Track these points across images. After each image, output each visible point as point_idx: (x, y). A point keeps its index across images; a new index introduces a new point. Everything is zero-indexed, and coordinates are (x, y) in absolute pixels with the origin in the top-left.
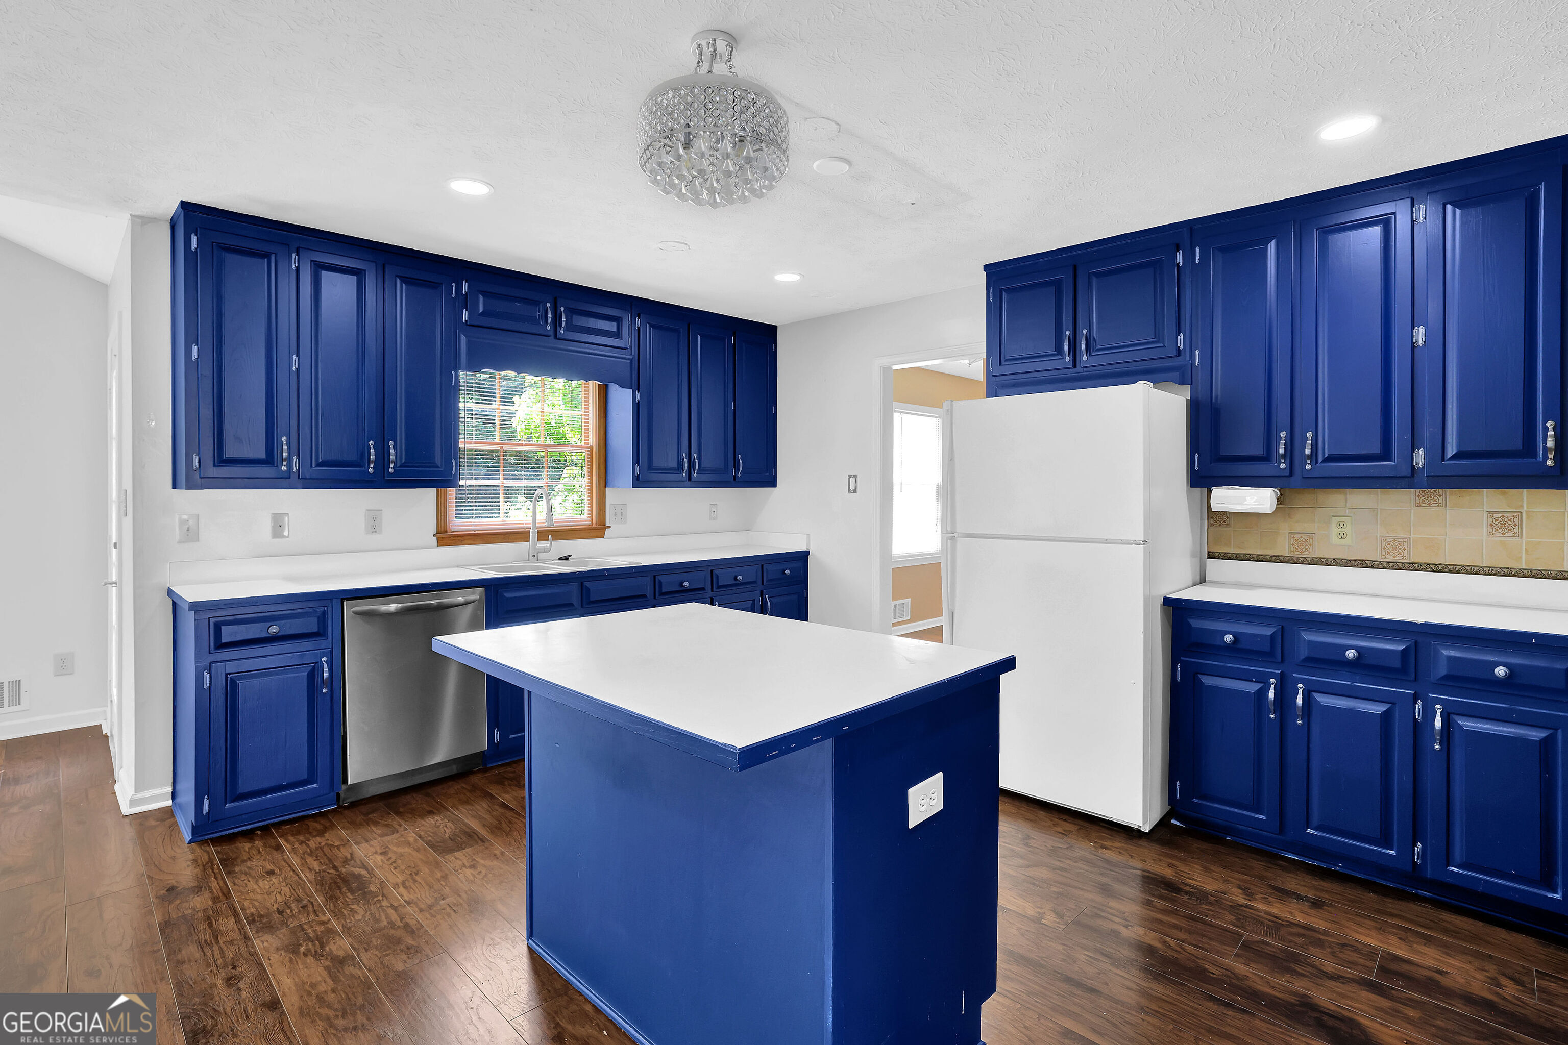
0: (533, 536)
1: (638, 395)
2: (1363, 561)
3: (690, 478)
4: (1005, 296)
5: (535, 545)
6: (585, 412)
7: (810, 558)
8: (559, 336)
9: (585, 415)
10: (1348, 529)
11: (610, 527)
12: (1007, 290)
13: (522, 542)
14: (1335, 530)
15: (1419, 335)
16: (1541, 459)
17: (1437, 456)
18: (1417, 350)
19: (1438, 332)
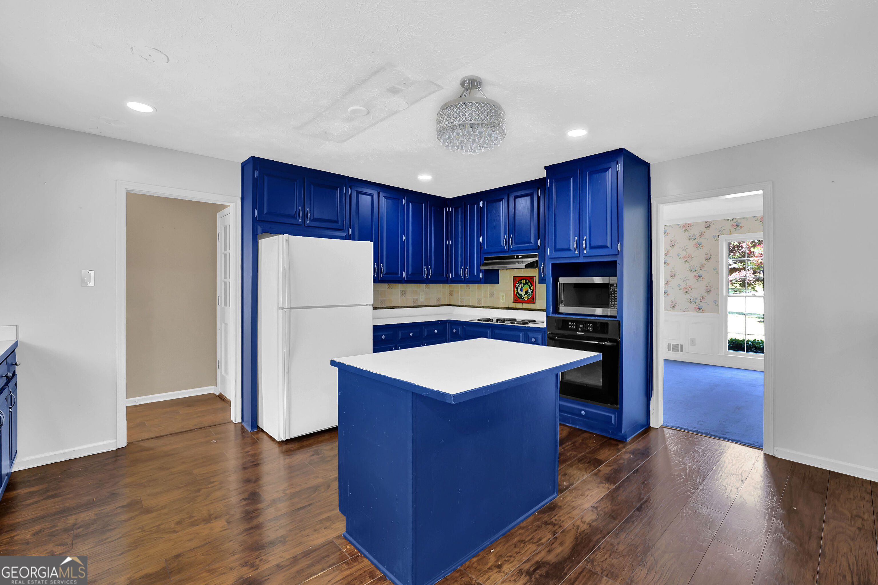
2: (376, 307)
4: (266, 178)
12: (267, 175)
15: (404, 238)
16: (423, 276)
17: (407, 274)
18: (403, 243)
19: (407, 238)
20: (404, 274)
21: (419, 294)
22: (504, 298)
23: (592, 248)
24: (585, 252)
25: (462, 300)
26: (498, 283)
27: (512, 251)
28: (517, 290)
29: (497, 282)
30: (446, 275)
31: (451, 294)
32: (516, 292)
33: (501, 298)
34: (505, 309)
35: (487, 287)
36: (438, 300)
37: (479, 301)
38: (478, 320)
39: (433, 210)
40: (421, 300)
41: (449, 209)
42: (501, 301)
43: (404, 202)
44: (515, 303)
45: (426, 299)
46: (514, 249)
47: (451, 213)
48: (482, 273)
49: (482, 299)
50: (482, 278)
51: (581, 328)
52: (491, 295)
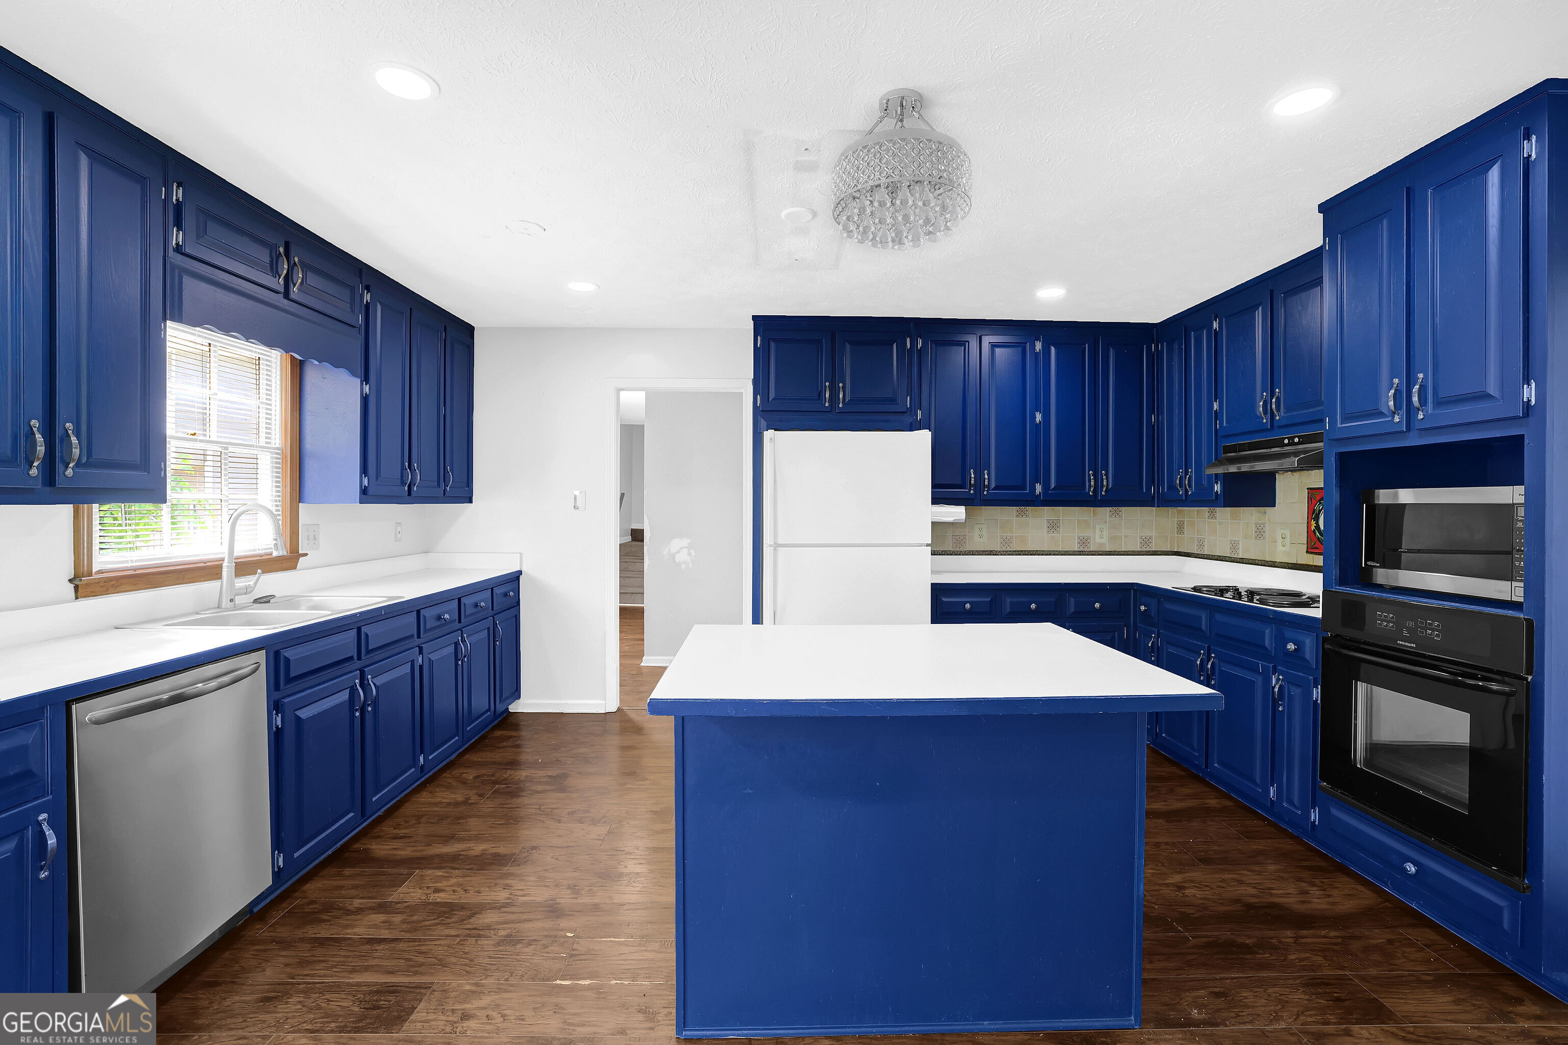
0: (227, 570)
1: (367, 389)
2: (991, 551)
3: (409, 493)
4: (772, 344)
5: (232, 584)
6: (267, 399)
7: (521, 578)
8: (292, 296)
9: (267, 404)
10: (984, 532)
11: (306, 555)
12: (775, 340)
13: (200, 581)
14: (977, 532)
15: (1039, 417)
16: (1087, 491)
17: (1046, 487)
18: (1037, 426)
19: (1046, 417)
20: (1039, 488)
21: (1094, 528)
22: (1288, 540)
23: (1440, 403)
24: (1421, 416)
25: (1201, 545)
26: (1275, 506)
27: (1280, 427)
28: (1317, 523)
29: (1273, 504)
30: (1149, 489)
31: (1180, 528)
32: (1313, 528)
33: (1280, 540)
34: (1289, 568)
35: (1250, 515)
36: (1146, 541)
37: (1234, 545)
38: (1195, 589)
39: (1112, 353)
40: (1098, 540)
41: (1156, 347)
42: (1280, 548)
43: (1038, 346)
44: (1312, 553)
45: (1112, 539)
46: (1284, 423)
47: (1159, 354)
48: (1219, 482)
49: (1240, 543)
50: (1219, 493)
51: (1409, 629)
52: (1260, 533)
